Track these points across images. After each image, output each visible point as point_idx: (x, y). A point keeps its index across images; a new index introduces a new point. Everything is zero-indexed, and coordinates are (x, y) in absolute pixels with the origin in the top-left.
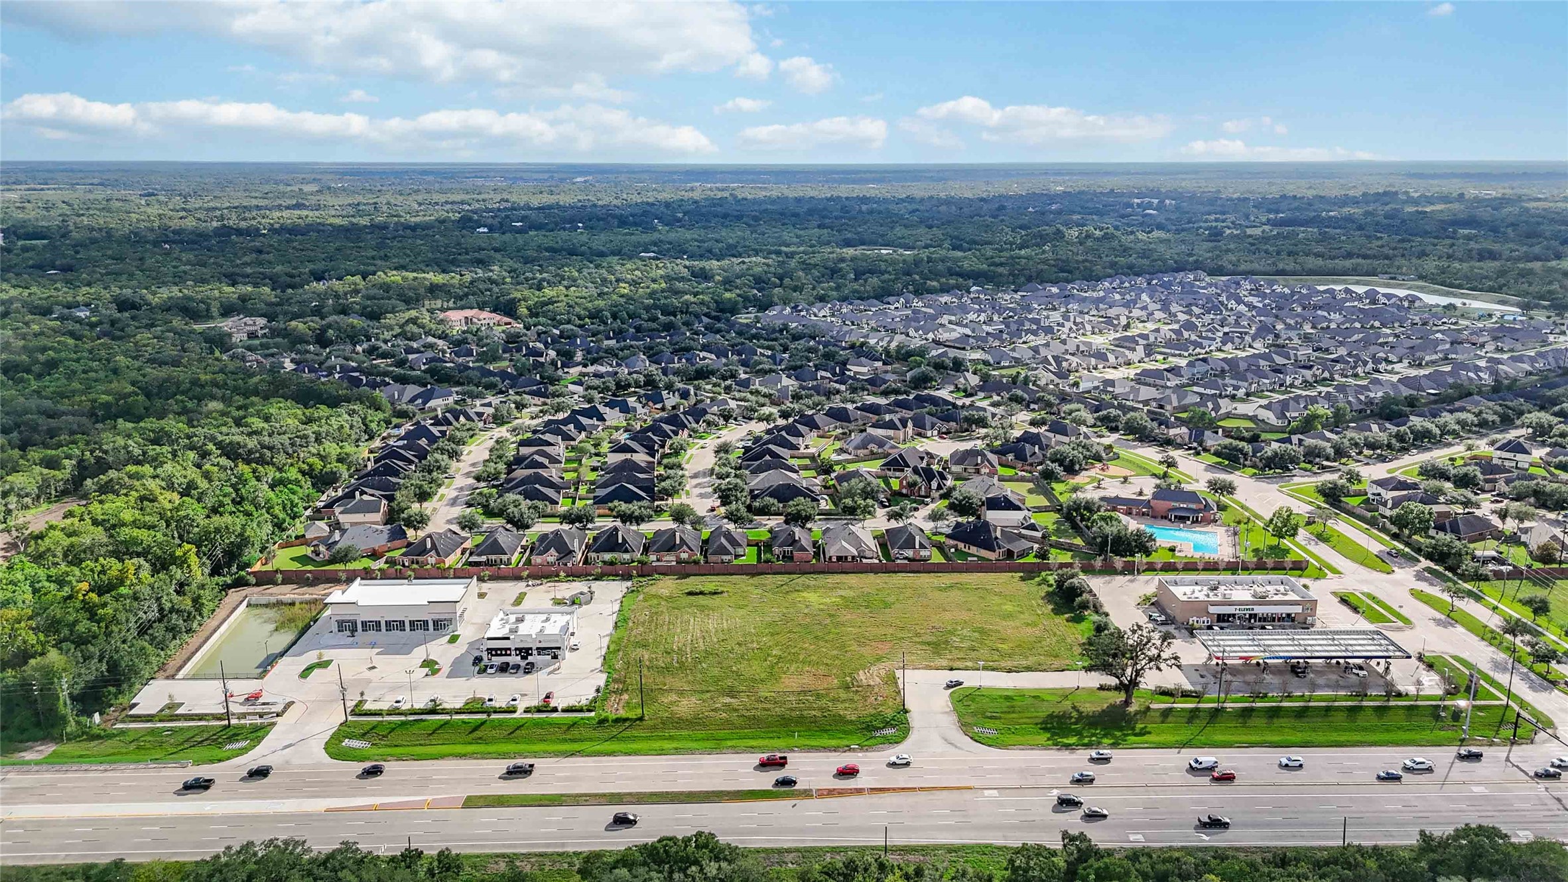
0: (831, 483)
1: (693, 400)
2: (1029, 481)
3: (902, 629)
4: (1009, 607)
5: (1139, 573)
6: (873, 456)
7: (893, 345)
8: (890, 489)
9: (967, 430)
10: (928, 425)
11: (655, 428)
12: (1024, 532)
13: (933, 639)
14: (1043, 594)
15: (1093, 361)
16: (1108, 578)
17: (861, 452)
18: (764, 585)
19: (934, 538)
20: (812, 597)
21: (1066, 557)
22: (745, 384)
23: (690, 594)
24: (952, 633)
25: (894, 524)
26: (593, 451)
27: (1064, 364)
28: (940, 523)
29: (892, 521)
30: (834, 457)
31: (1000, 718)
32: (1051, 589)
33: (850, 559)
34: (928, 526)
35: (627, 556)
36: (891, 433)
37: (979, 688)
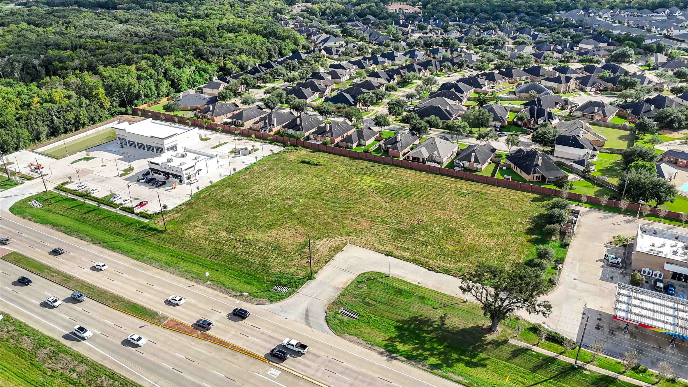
3: (395, 215)
4: (495, 218)
5: (641, 216)
12: (573, 164)
13: (406, 228)
14: (535, 215)
18: (352, 166)
23: (303, 162)
24: (426, 227)
28: (514, 148)
31: (373, 306)
32: (543, 213)
33: (421, 160)
34: (504, 148)
35: (298, 133)
37: (388, 276)
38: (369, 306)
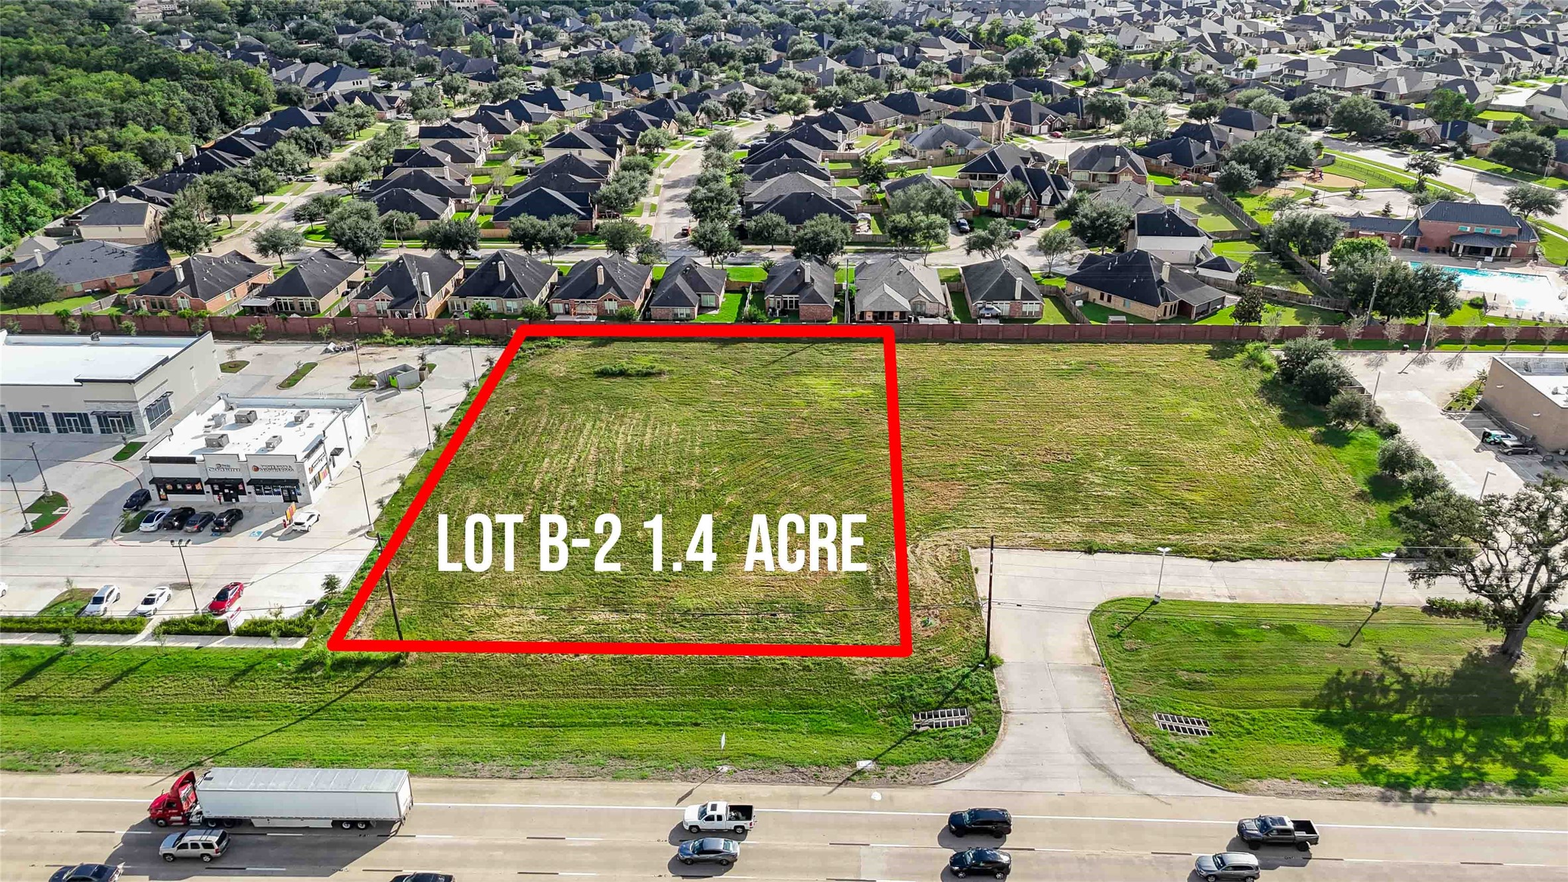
0: (880, 196)
1: (695, 86)
2: (1196, 194)
3: (987, 453)
4: (1193, 411)
5: (1430, 348)
6: (948, 160)
7: (985, 27)
8: (974, 204)
9: (1092, 126)
10: (1034, 117)
11: (627, 117)
12: (1203, 272)
13: (1046, 476)
14: (1256, 386)
15: (1265, 43)
16: (1373, 355)
17: (932, 154)
18: (738, 361)
19: (1046, 282)
20: (821, 385)
21: (1289, 318)
22: (772, 69)
23: (604, 374)
24: (1087, 462)
25: (977, 258)
26: (529, 147)
27: (1226, 46)
28: (1056, 258)
29: (975, 253)
30: (889, 160)
31: (1211, 687)
32: (1268, 376)
33: (896, 317)
34: (1036, 263)
35: (512, 304)
36: (978, 126)
37: (1154, 603)
38: (1202, 690)
